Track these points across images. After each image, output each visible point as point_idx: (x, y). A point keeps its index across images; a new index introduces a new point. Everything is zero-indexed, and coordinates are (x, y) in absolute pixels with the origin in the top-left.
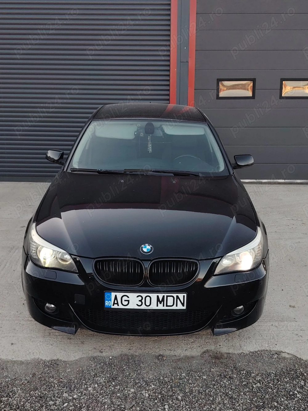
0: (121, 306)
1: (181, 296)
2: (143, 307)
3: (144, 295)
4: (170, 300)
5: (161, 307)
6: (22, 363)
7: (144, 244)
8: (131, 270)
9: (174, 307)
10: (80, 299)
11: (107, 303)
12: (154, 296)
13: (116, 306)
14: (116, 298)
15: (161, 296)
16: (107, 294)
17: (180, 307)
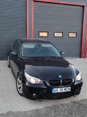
0: (56, 92)
1: (69, 88)
2: (61, 91)
3: (61, 88)
4: (67, 89)
5: (65, 91)
6: (29, 111)
7: (59, 75)
8: (58, 82)
9: (68, 91)
10: (45, 91)
11: (52, 92)
12: (64, 88)
13: (55, 92)
14: (55, 90)
15: (65, 88)
16: (53, 89)
17: (69, 90)
